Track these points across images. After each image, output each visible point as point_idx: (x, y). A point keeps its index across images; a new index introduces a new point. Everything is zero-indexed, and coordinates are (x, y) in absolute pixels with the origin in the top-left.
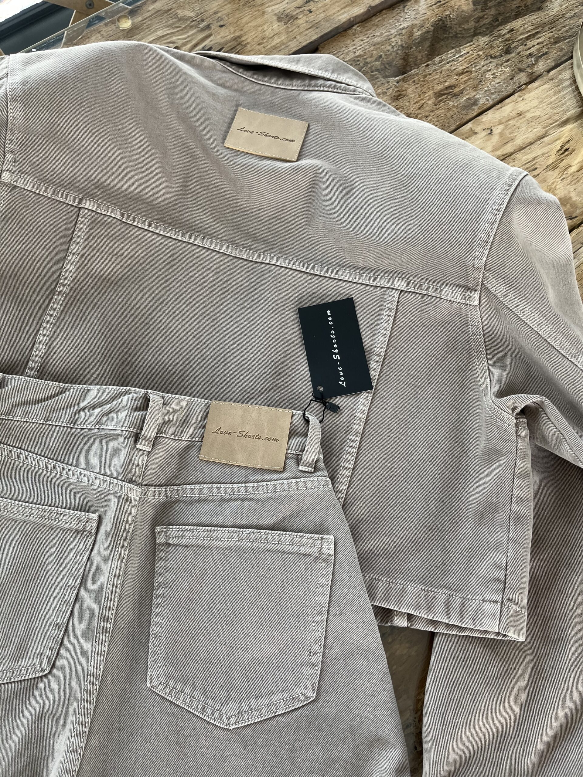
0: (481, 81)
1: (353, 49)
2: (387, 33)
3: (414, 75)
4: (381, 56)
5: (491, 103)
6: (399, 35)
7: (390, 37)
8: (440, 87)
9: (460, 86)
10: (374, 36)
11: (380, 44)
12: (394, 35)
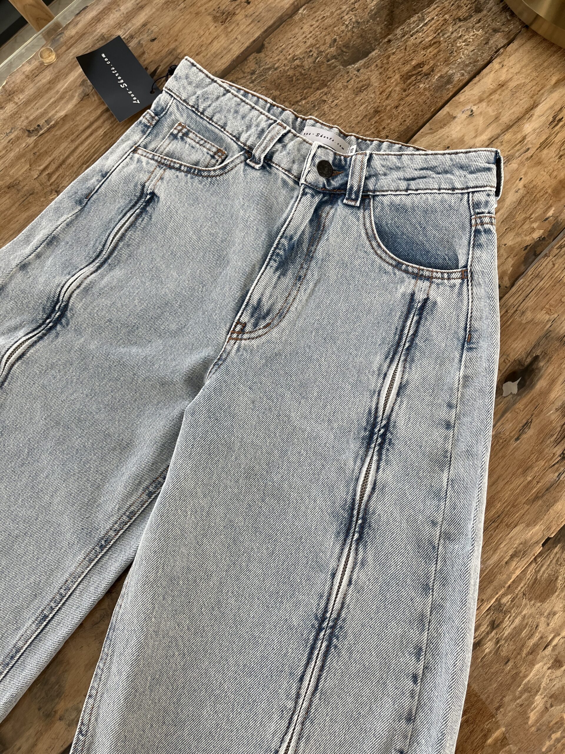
0: (452, 52)
1: (303, 39)
3: (375, 58)
4: (335, 40)
5: (467, 77)
6: (352, 10)
8: (407, 68)
9: (429, 62)
10: (324, 17)
11: (332, 27)
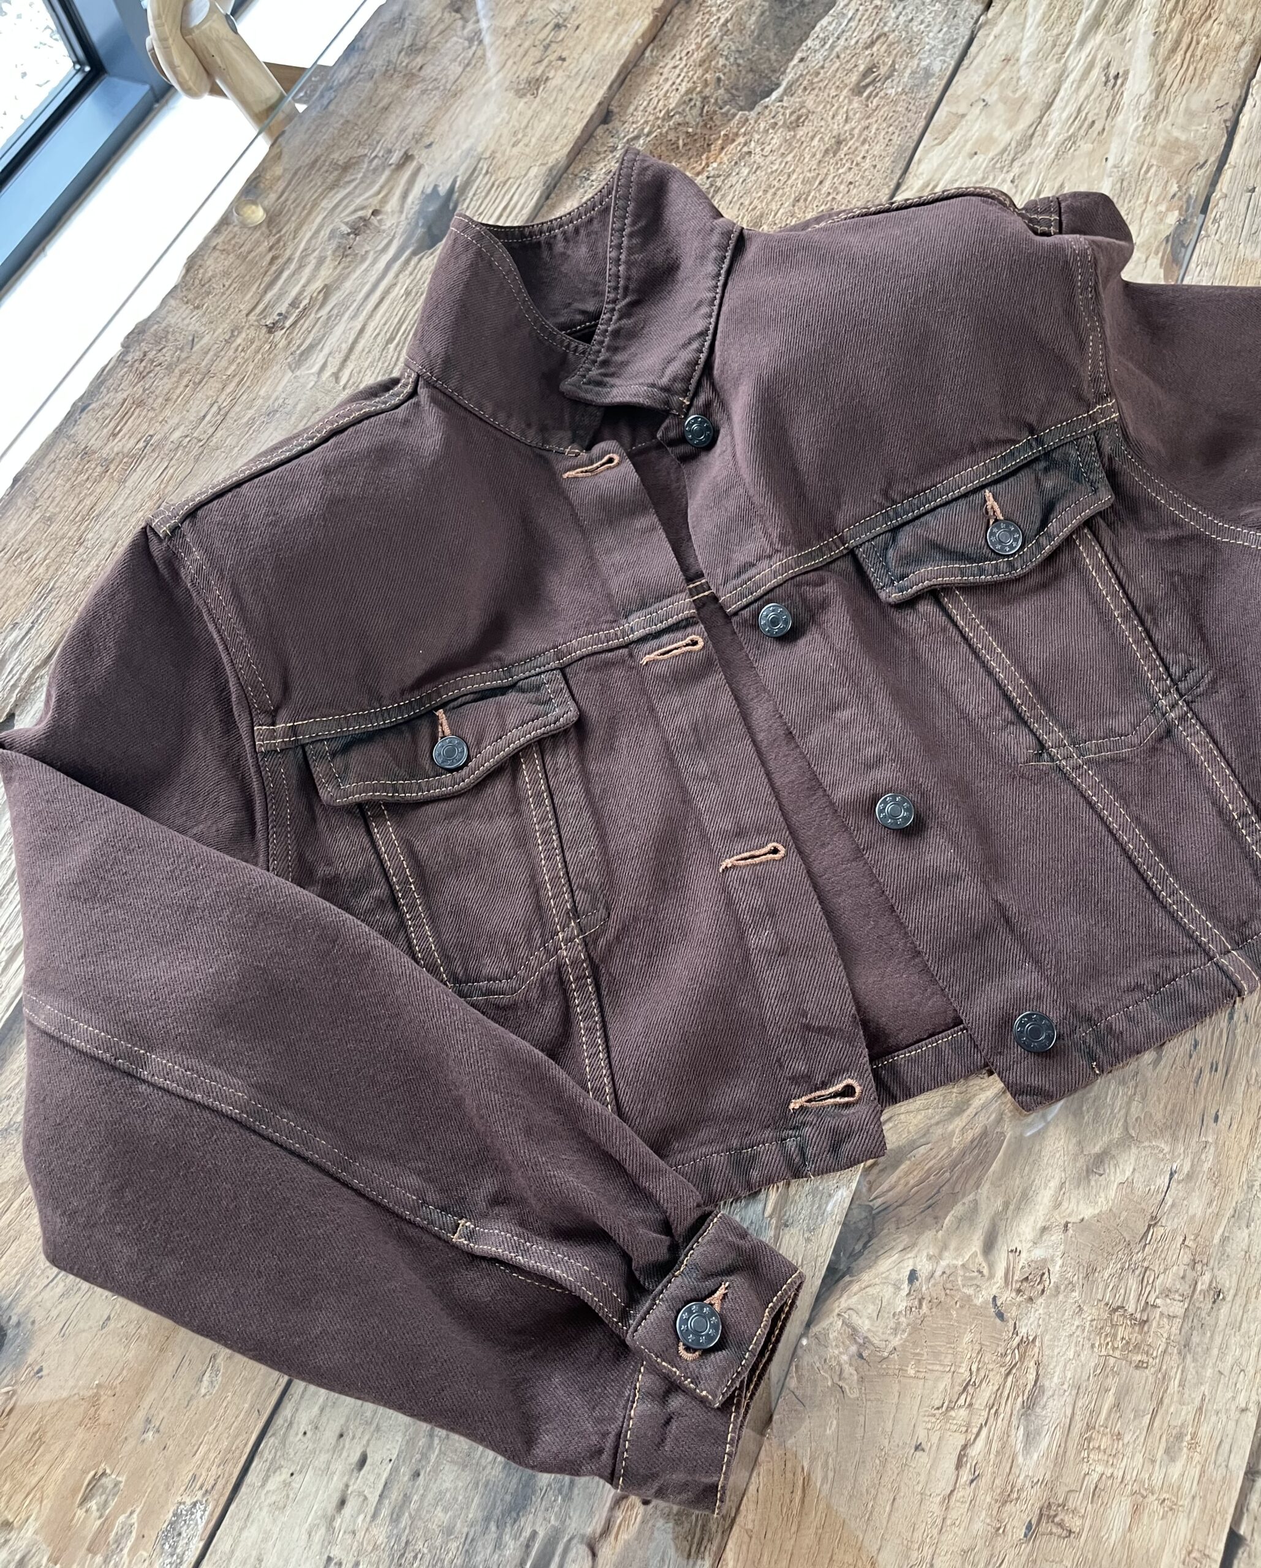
0: (911, 41)
1: (671, 86)
2: (707, 40)
5: (951, 63)
7: (715, 42)
8: (854, 78)
9: (883, 62)
10: (688, 52)
11: (707, 60)
12: (718, 39)
